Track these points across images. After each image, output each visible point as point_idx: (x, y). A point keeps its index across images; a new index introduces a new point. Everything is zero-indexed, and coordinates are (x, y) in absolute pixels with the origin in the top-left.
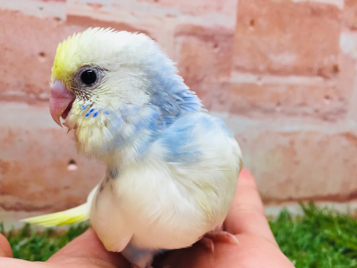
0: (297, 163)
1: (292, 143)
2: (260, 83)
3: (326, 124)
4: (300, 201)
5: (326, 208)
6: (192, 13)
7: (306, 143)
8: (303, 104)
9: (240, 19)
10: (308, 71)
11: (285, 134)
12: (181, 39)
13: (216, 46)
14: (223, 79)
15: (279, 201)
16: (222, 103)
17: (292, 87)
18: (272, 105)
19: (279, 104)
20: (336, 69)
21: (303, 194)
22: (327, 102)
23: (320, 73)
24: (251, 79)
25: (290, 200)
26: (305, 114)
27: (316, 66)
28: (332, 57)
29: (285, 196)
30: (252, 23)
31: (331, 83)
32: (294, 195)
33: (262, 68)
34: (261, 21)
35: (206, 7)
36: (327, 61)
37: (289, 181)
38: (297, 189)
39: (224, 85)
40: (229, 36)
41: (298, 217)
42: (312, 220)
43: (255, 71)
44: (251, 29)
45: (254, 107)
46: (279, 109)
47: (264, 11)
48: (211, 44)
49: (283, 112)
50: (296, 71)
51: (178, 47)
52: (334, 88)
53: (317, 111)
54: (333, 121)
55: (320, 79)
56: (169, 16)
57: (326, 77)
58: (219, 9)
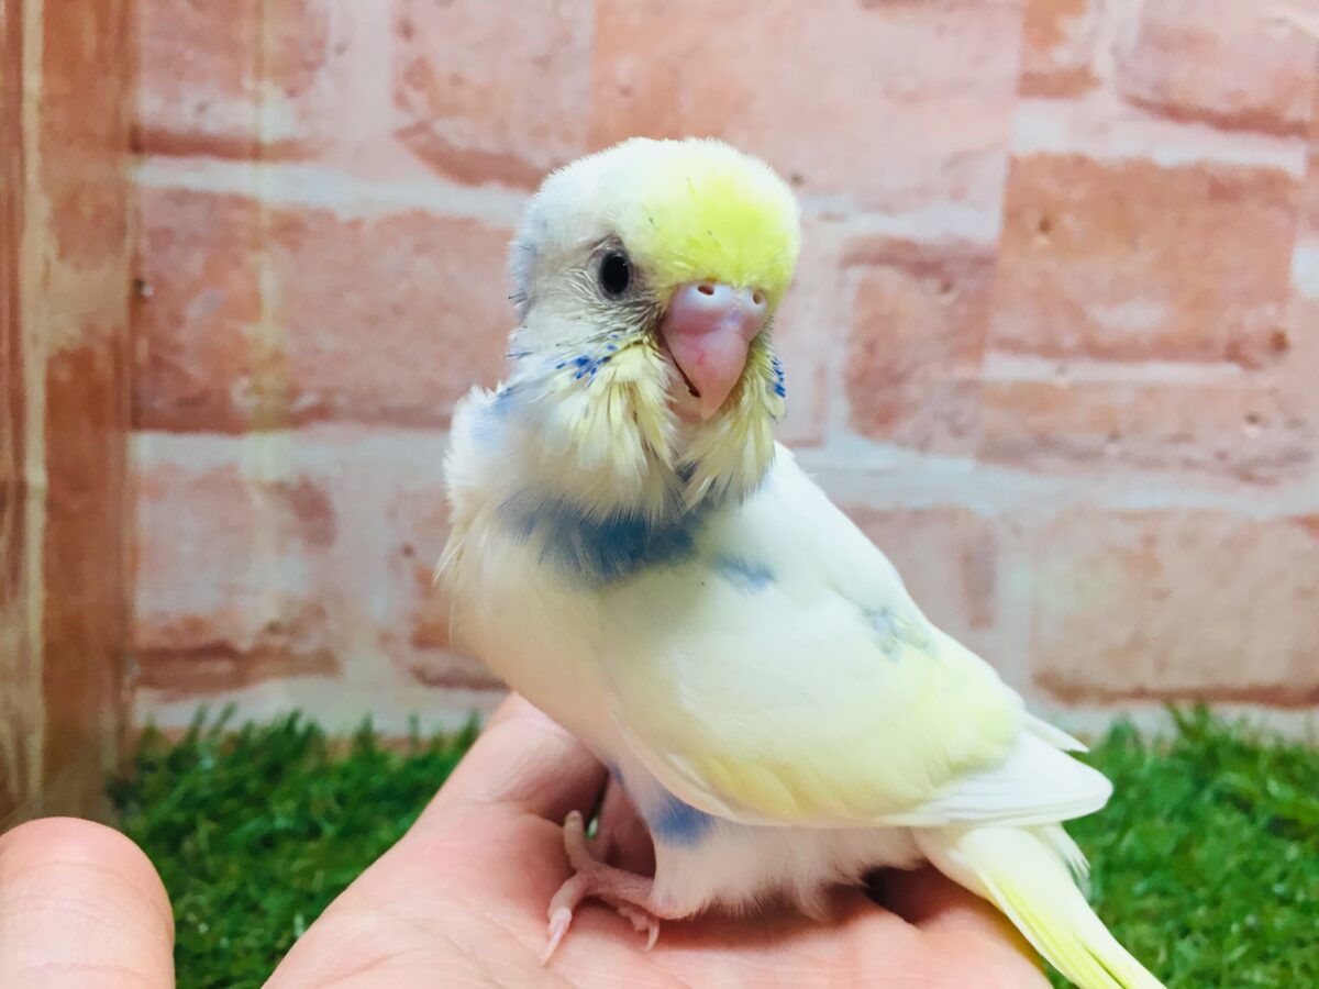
0: (1162, 595)
1: (1150, 541)
2: (1062, 381)
3: (1249, 490)
4: (1168, 699)
5: (1243, 721)
6: (886, 208)
7: (1188, 541)
8: (1182, 438)
9: (1012, 216)
10: (1198, 348)
11: (1129, 517)
12: (856, 274)
13: (947, 288)
14: (963, 372)
15: (1108, 697)
16: (958, 432)
17: (1151, 392)
18: (1095, 439)
19: (1114, 437)
20: (1279, 343)
21: (1175, 680)
22: (1252, 431)
23: (1234, 353)
24: (1037, 370)
25: (1140, 694)
26: (1189, 464)
27: (1222, 334)
28: (1271, 310)
29: (1126, 684)
30: (1045, 226)
31: (1265, 380)
32: (1153, 684)
33: (1069, 340)
34: (1068, 221)
35: (924, 193)
36: (1256, 320)
37: (1136, 644)
38: (1161, 667)
39: (966, 388)
40: (983, 262)
41: (1159, 740)
42: (1199, 749)
43: (1049, 350)
44: (1042, 241)
45: (1045, 442)
46: (1113, 449)
47: (1078, 193)
48: (932, 284)
49: (1124, 457)
50: (1166, 349)
51: (849, 294)
52: (1273, 392)
53: (1222, 456)
54: (1268, 482)
55: (1232, 370)
56: (828, 217)
57: (1249, 365)
58: (958, 194)
